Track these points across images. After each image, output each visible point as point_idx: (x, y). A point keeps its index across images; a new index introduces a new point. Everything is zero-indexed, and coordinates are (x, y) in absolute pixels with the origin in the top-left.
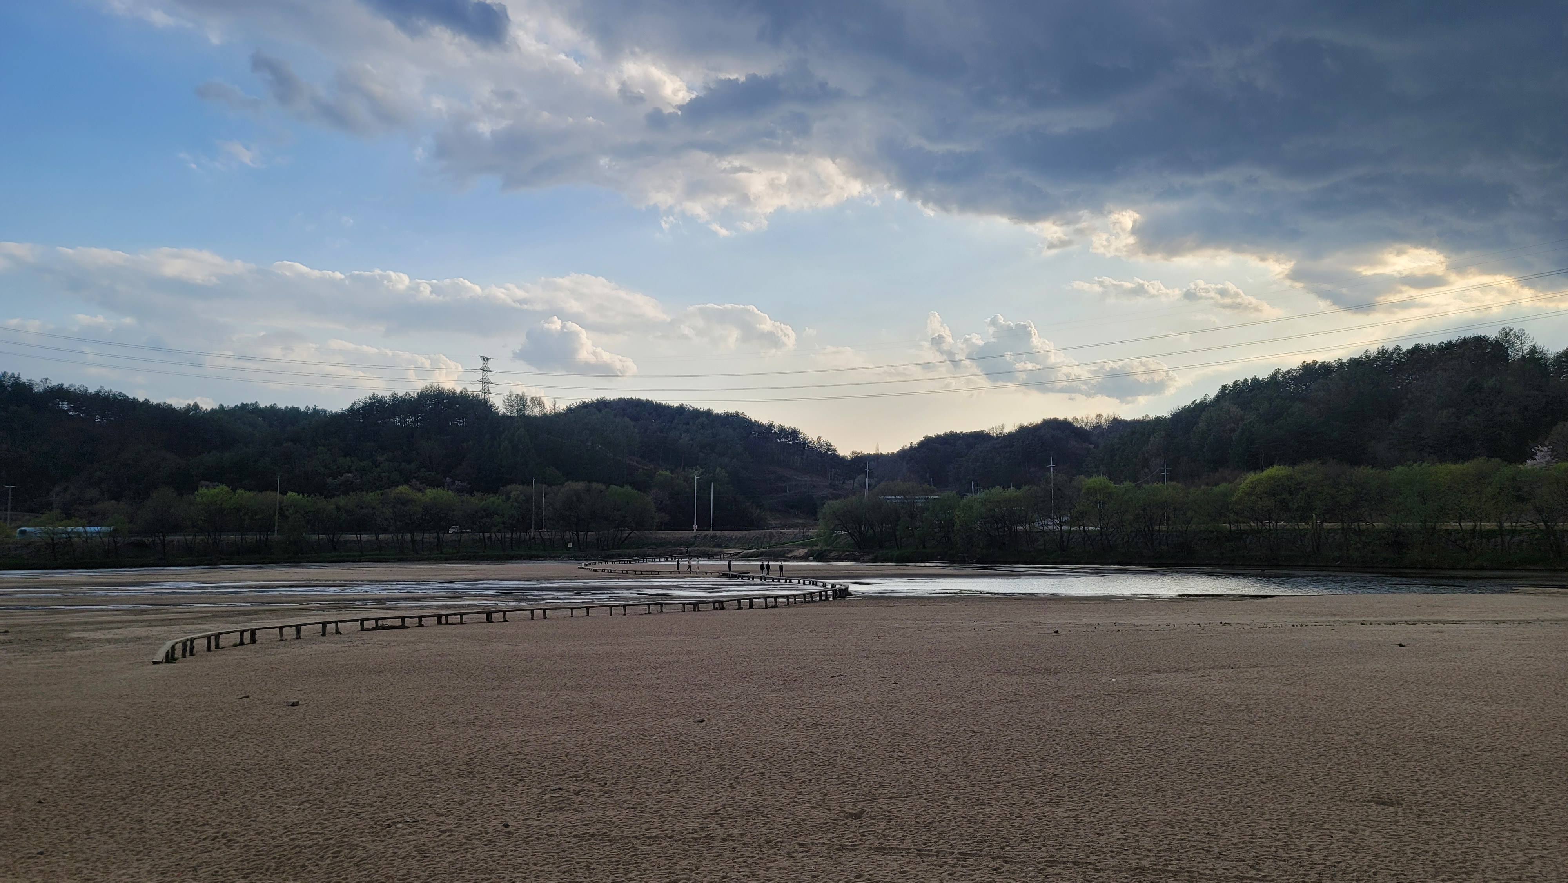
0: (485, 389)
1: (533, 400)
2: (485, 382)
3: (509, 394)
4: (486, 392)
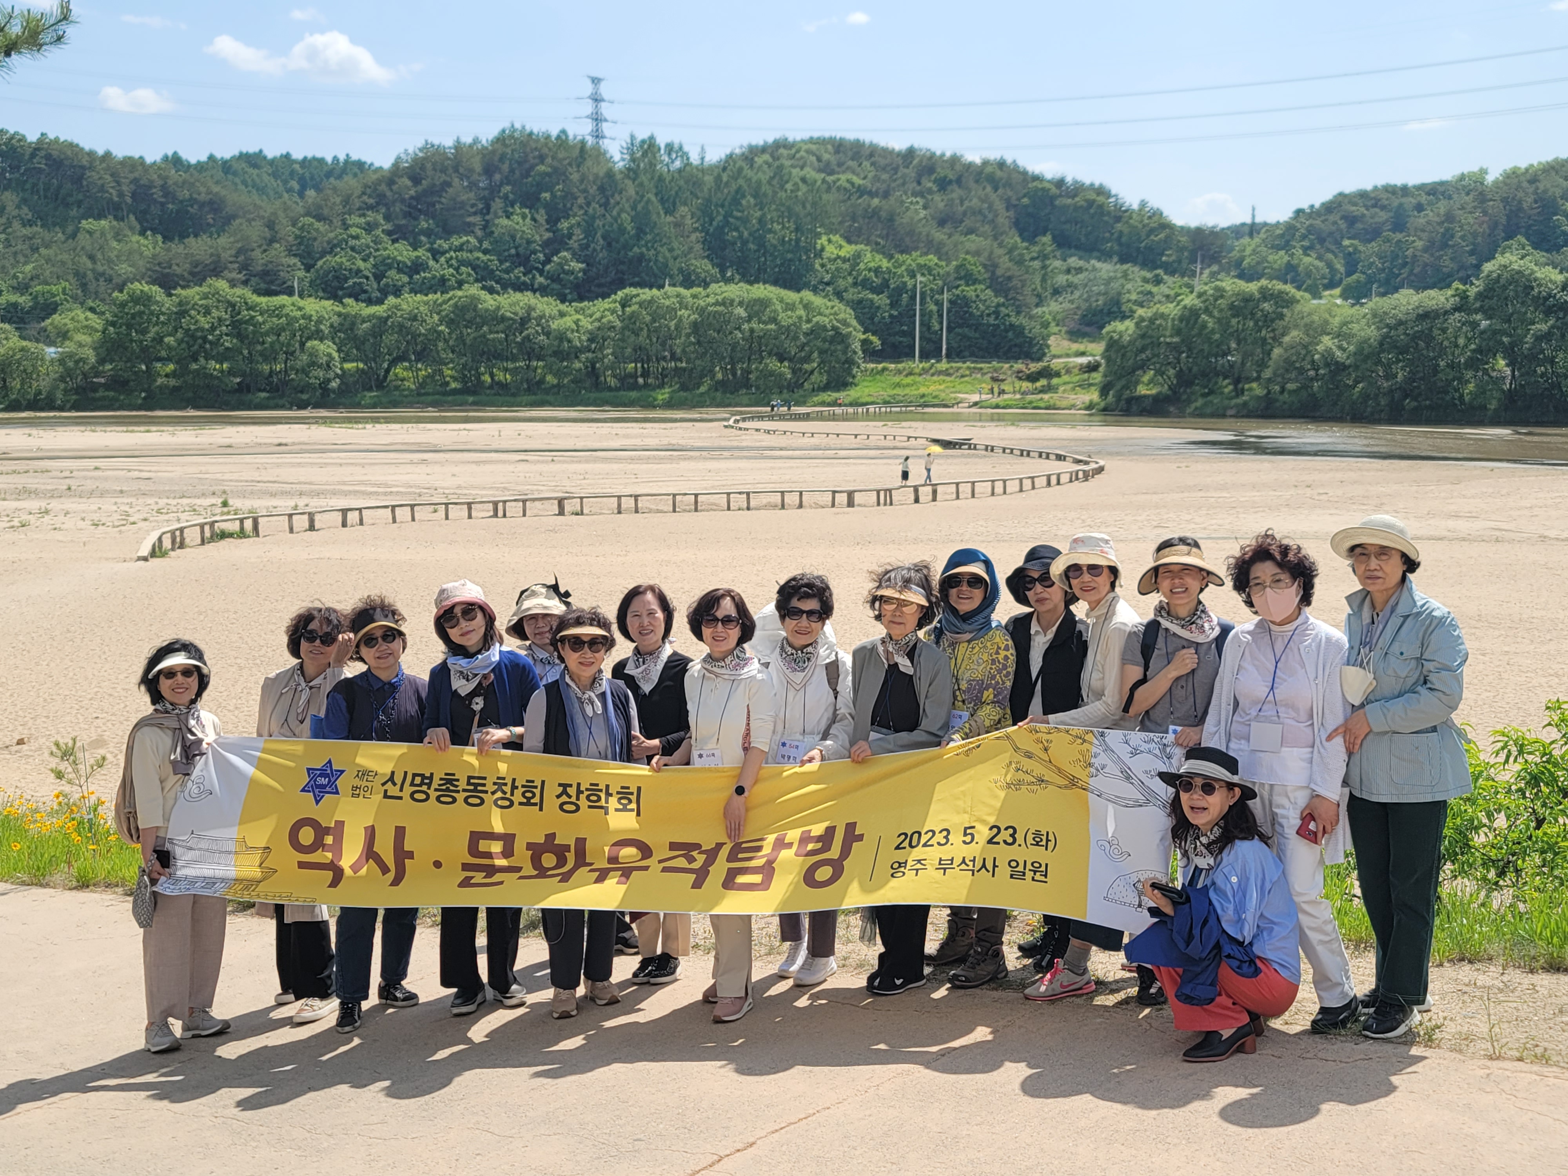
0: (597, 129)
1: (670, 148)
2: (596, 119)
3: (629, 141)
4: (598, 135)
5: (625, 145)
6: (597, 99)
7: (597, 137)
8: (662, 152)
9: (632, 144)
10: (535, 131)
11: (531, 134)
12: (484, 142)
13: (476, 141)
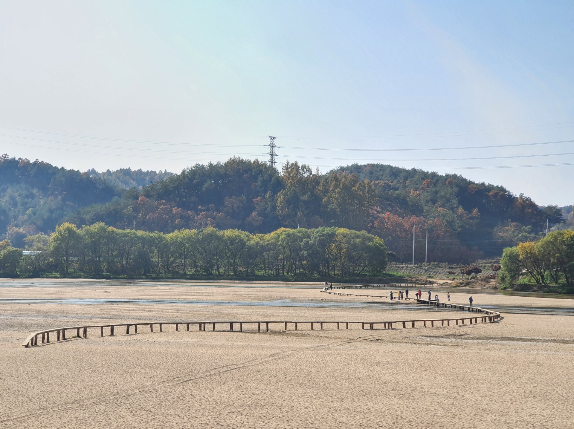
0: (272, 159)
1: (304, 167)
2: (272, 155)
3: (286, 164)
4: (273, 162)
5: (284, 166)
6: (273, 146)
7: (272, 162)
8: (300, 168)
9: (287, 165)
10: (244, 160)
11: (242, 160)
12: (222, 164)
13: (218, 163)
